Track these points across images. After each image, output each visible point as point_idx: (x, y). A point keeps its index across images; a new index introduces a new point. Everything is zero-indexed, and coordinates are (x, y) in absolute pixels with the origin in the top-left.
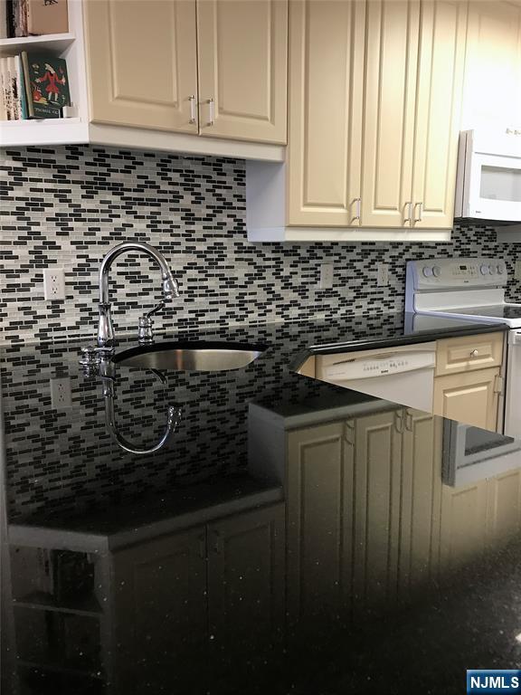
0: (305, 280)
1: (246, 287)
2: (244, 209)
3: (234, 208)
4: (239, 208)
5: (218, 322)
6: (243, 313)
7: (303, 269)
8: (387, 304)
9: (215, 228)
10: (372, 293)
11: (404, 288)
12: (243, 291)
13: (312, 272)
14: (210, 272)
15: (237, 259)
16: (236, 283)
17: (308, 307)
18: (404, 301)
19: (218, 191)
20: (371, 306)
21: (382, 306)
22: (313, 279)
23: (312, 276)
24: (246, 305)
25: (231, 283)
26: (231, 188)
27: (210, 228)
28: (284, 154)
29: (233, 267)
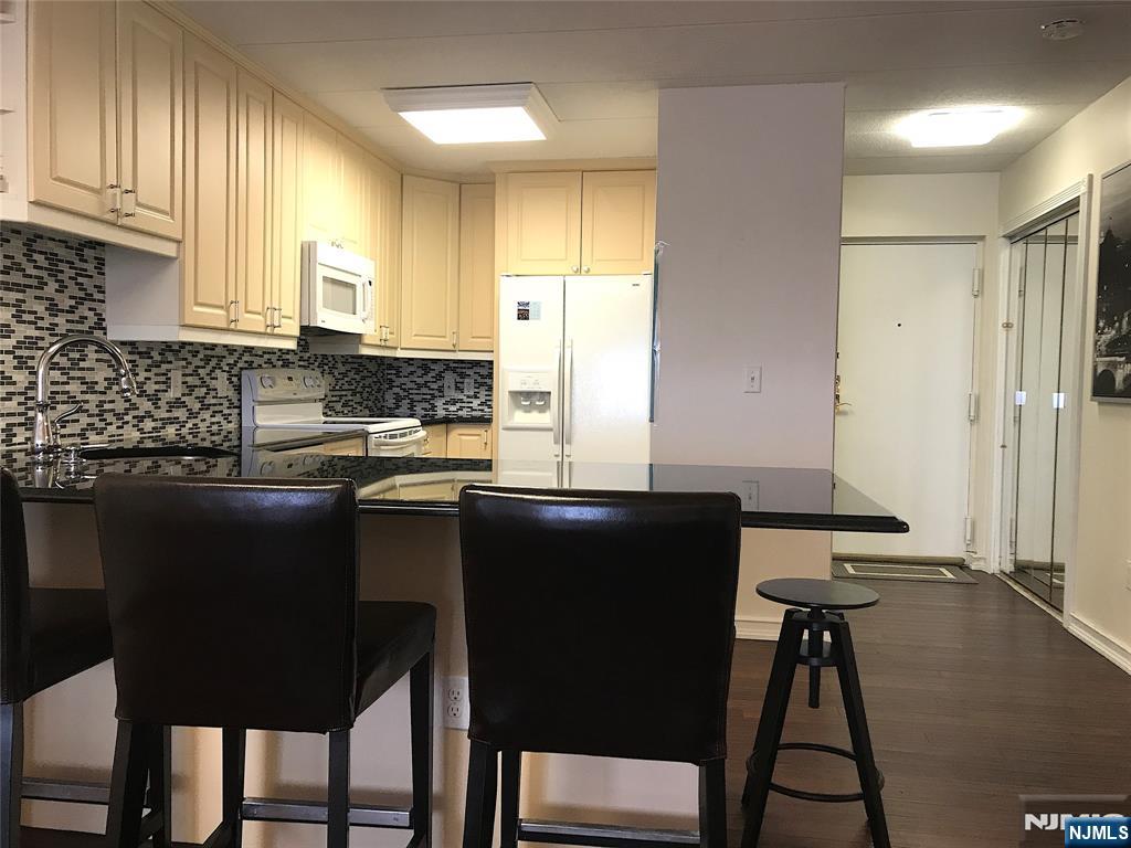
0: (157, 387)
1: (105, 393)
2: (103, 302)
3: (94, 300)
4: (100, 301)
5: (79, 435)
6: (102, 425)
7: (156, 375)
8: (226, 417)
9: (78, 322)
10: (215, 405)
11: (240, 400)
12: (103, 398)
13: (163, 379)
14: (72, 373)
15: (97, 360)
16: (97, 388)
17: (161, 419)
18: (240, 414)
19: (80, 280)
20: (214, 420)
21: (221, 419)
22: (163, 387)
23: (164, 383)
24: (106, 416)
25: (90, 387)
26: (91, 277)
27: (73, 322)
28: (178, 251)
29: (93, 369)
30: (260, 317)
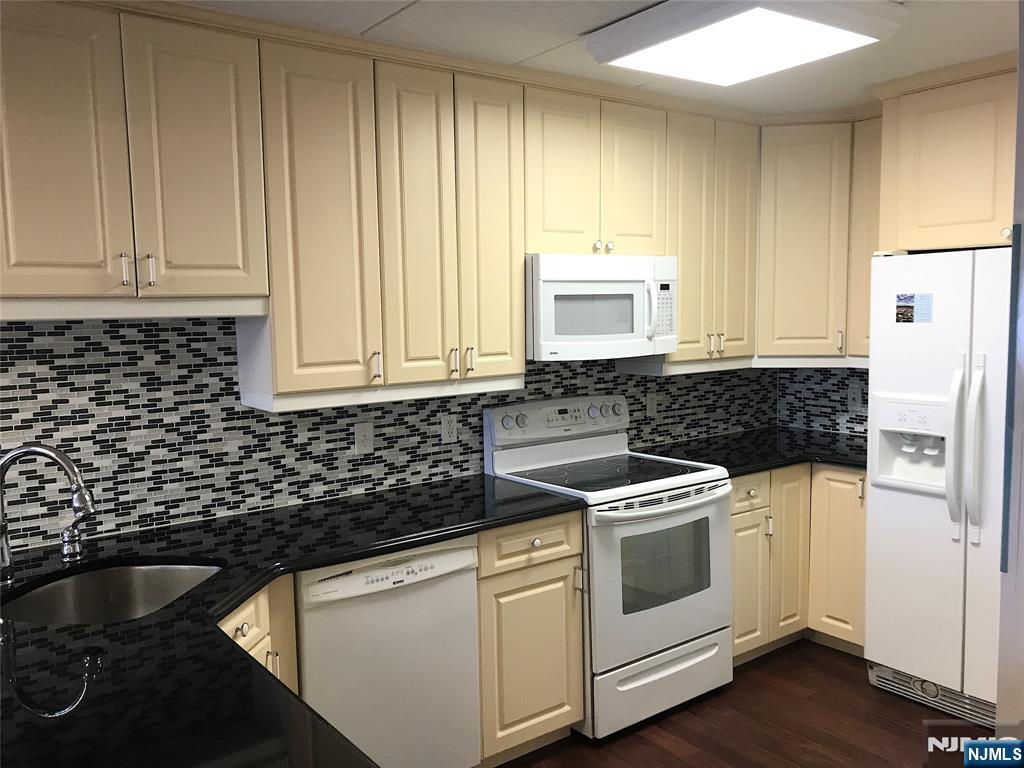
0: (331, 446)
1: (242, 463)
2: (236, 364)
3: (220, 364)
4: (226, 364)
5: (199, 513)
6: (239, 498)
7: (327, 432)
8: (458, 466)
9: (192, 392)
10: (434, 454)
11: (482, 443)
12: (237, 469)
13: (343, 435)
14: (185, 449)
15: (225, 429)
16: (226, 459)
17: (338, 481)
18: (482, 459)
19: (194, 345)
20: (434, 470)
21: (450, 469)
22: (344, 444)
23: (341, 440)
24: (242, 488)
25: (218, 460)
26: (214, 339)
27: (185, 393)
28: (267, 306)
29: (220, 440)
30: (440, 363)
